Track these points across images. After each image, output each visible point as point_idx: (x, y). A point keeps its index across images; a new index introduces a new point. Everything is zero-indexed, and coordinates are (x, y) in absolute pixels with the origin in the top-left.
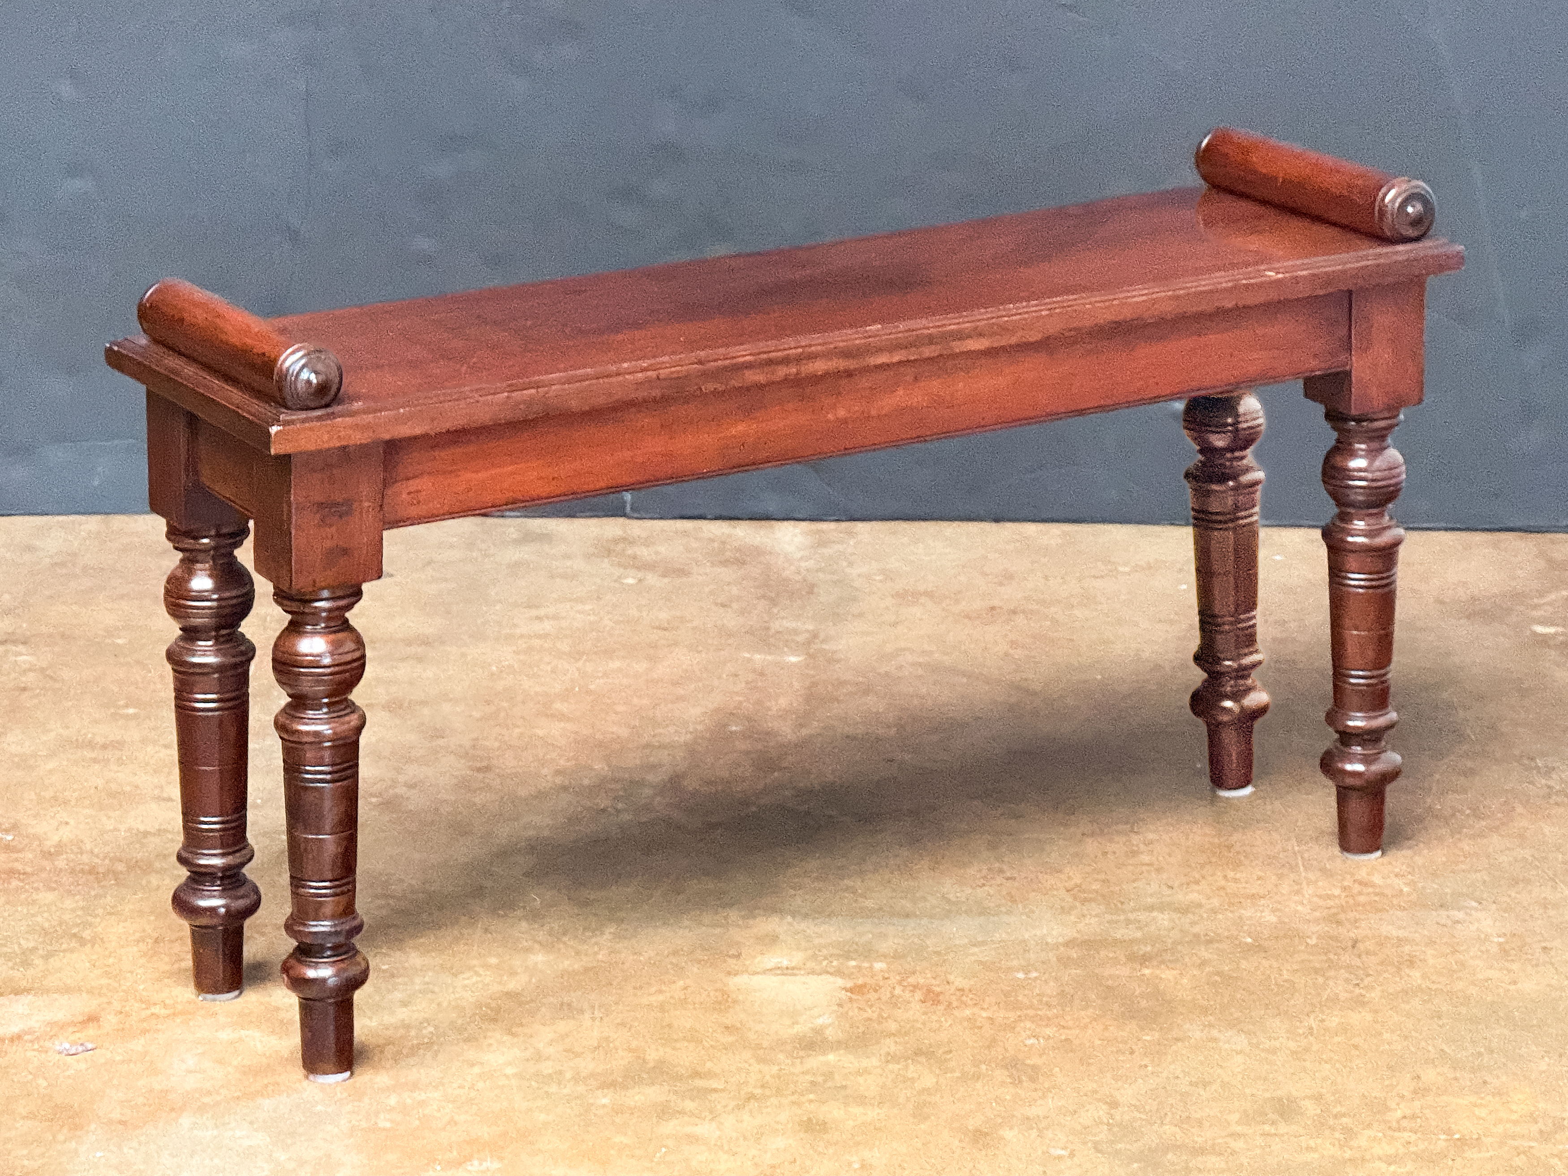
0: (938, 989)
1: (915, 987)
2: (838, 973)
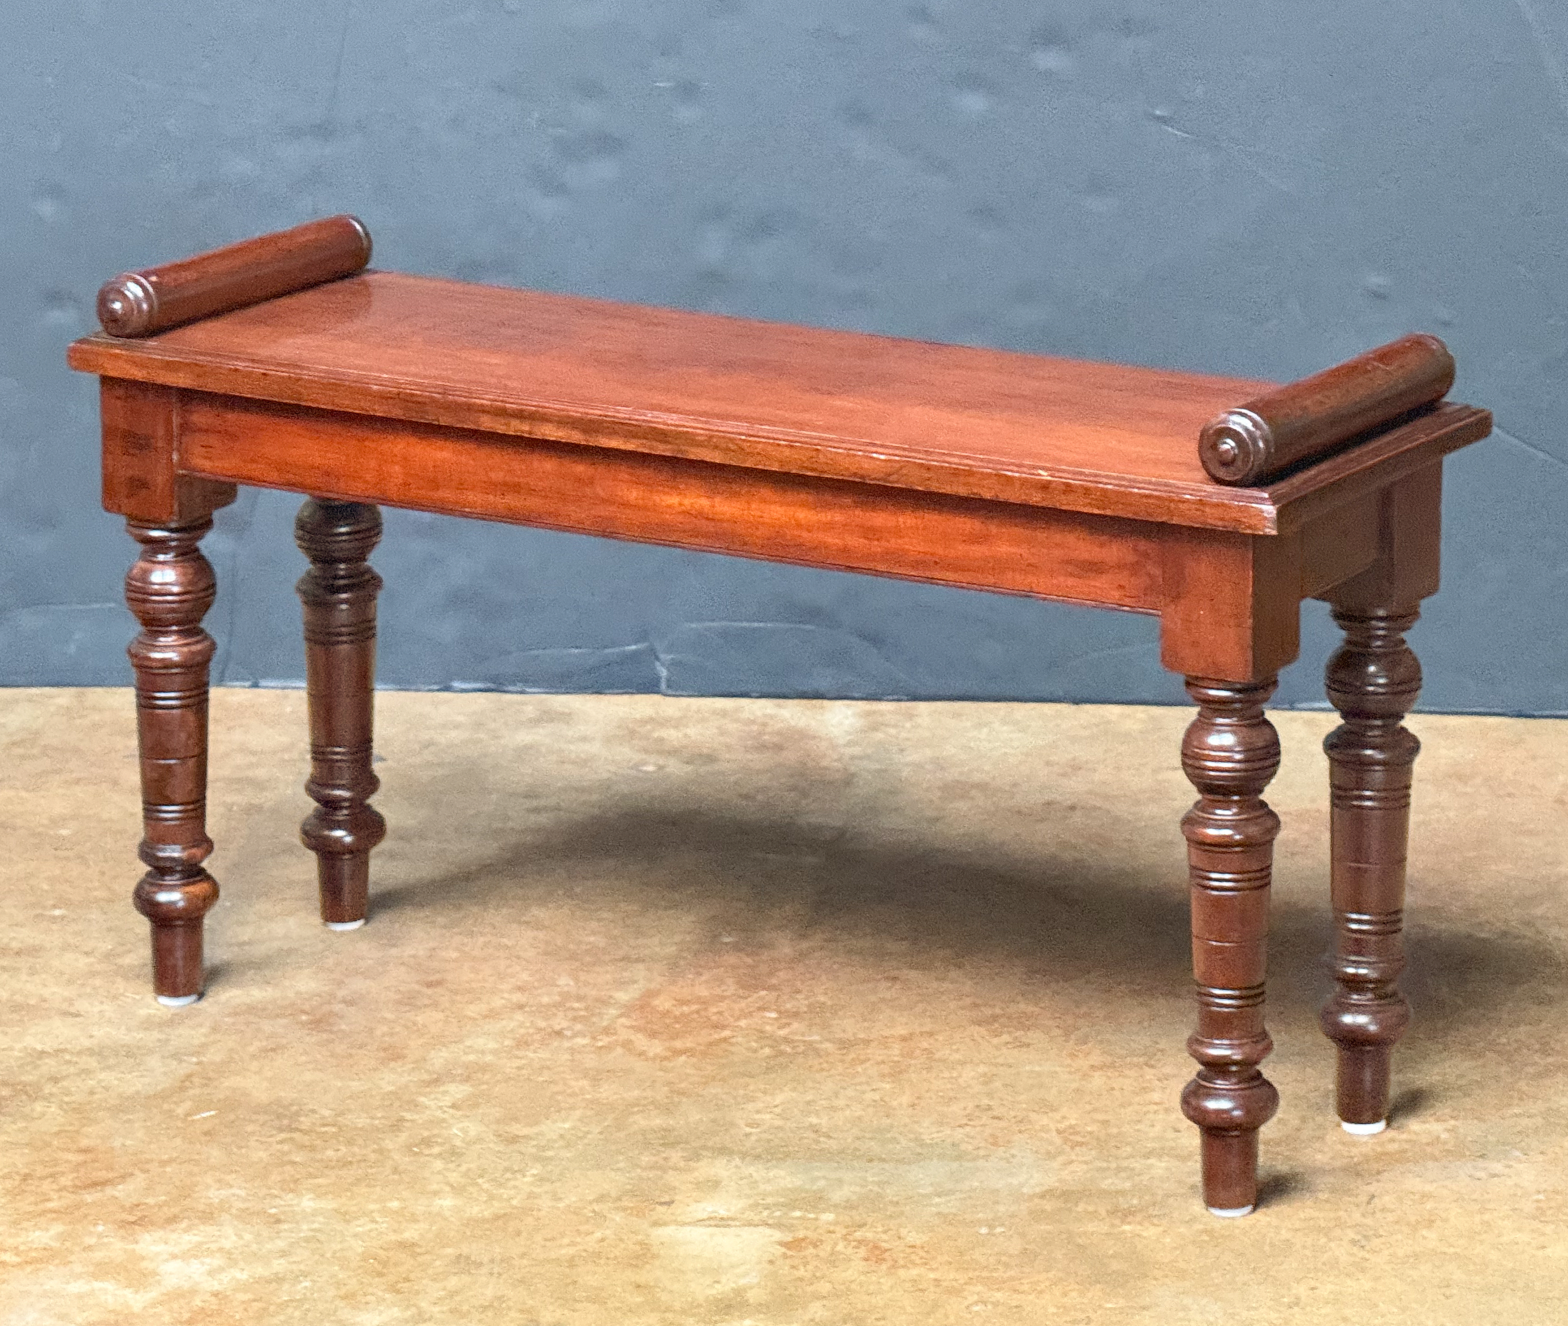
0: (885, 1245)
1: (860, 1242)
2: (779, 1226)
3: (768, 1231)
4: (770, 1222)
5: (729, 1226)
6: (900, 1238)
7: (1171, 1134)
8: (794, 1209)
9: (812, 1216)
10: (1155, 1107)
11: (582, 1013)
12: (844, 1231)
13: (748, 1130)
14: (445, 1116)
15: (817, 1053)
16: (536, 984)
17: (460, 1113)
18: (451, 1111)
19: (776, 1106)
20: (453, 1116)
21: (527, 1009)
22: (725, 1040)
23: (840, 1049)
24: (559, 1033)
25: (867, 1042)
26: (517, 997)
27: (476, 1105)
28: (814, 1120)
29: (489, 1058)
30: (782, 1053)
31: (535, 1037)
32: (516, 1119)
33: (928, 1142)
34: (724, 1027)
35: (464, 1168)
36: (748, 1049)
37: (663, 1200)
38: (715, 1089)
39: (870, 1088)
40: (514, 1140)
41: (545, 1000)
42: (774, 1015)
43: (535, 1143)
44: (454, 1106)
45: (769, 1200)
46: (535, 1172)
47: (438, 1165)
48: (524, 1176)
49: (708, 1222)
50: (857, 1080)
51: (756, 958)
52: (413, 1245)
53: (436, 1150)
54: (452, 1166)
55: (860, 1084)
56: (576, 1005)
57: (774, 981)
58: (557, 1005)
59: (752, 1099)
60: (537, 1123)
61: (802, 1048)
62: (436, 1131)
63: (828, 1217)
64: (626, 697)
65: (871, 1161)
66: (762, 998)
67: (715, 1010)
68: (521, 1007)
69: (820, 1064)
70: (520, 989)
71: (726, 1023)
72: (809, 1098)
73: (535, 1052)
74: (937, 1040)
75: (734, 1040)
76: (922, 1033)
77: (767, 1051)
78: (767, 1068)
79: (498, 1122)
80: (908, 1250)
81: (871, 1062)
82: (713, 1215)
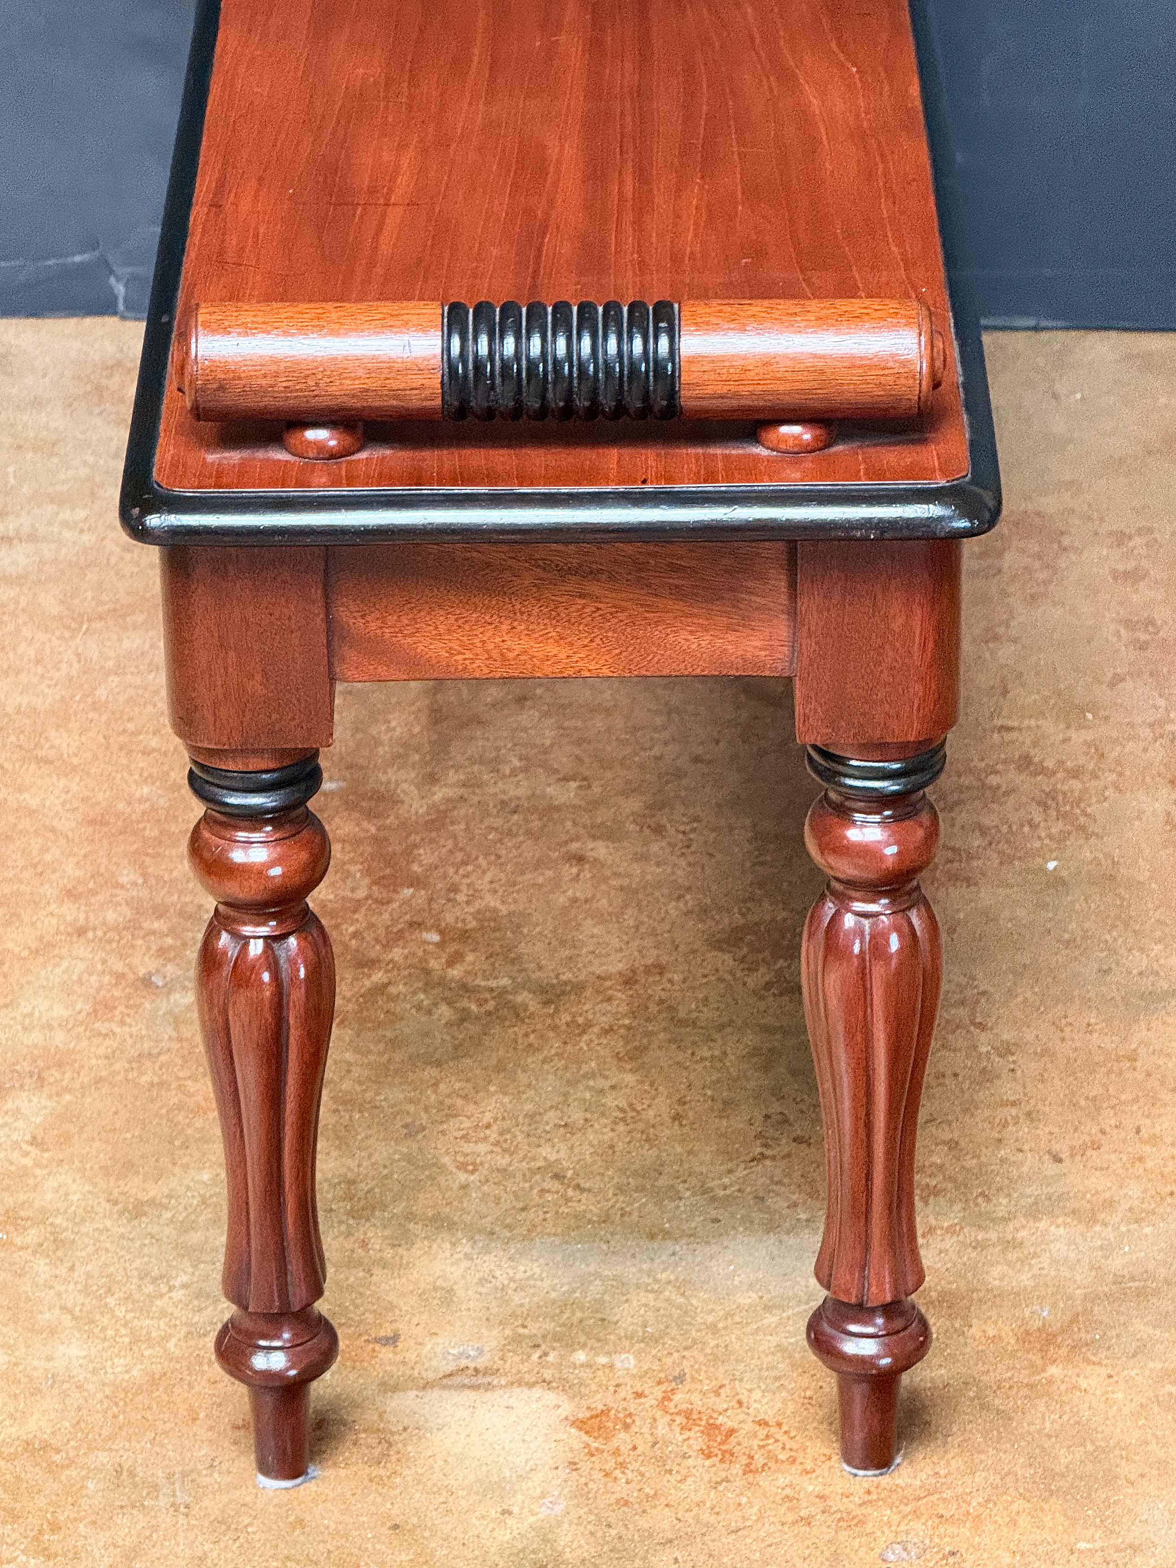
3: (550, 1398)
4: (547, 1374)
5: (489, 1387)
6: (740, 1403)
7: (1051, 1169)
8: (572, 1346)
9: (603, 1360)
10: (1014, 1111)
11: (169, 941)
12: (658, 1392)
13: (462, 1177)
14: (28, 1162)
15: (518, 1014)
16: (91, 885)
17: (46, 1155)
18: (34, 1151)
19: (488, 1126)
20: (38, 1164)
21: (90, 935)
22: (381, 989)
23: (546, 1003)
24: (146, 982)
25: (578, 988)
26: (72, 912)
27: (66, 1139)
28: (547, 1152)
29: (60, 1038)
30: (464, 1017)
31: (117, 993)
32: (129, 1166)
33: (721, 1193)
34: (372, 964)
35: (79, 1274)
36: (419, 1008)
37: (382, 1333)
38: (393, 1094)
39: (605, 1084)
40: (138, 1211)
41: (111, 916)
42: (435, 937)
43: (168, 1215)
44: (34, 1141)
45: (533, 1328)
46: (185, 1278)
47: (41, 1267)
48: (171, 1289)
49: (457, 1380)
50: (585, 1068)
51: (380, 823)
52: (46, 1446)
53: (32, 1236)
54: (62, 1271)
55: (593, 1075)
56: (156, 925)
57: (415, 868)
58: (133, 926)
59: (452, 1113)
60: (160, 1175)
61: (491, 1005)
62: (22, 1197)
63: (626, 1361)
64: (73, 322)
65: (652, 1237)
66: (407, 902)
67: (352, 929)
68: (81, 932)
69: (526, 1035)
70: (71, 894)
71: (373, 955)
72: (529, 1107)
73: (122, 1023)
74: (670, 981)
75: (393, 990)
76: (647, 970)
77: (444, 1012)
78: (456, 1048)
79: (106, 1171)
80: (762, 1432)
81: (596, 1030)
82: (464, 1363)
